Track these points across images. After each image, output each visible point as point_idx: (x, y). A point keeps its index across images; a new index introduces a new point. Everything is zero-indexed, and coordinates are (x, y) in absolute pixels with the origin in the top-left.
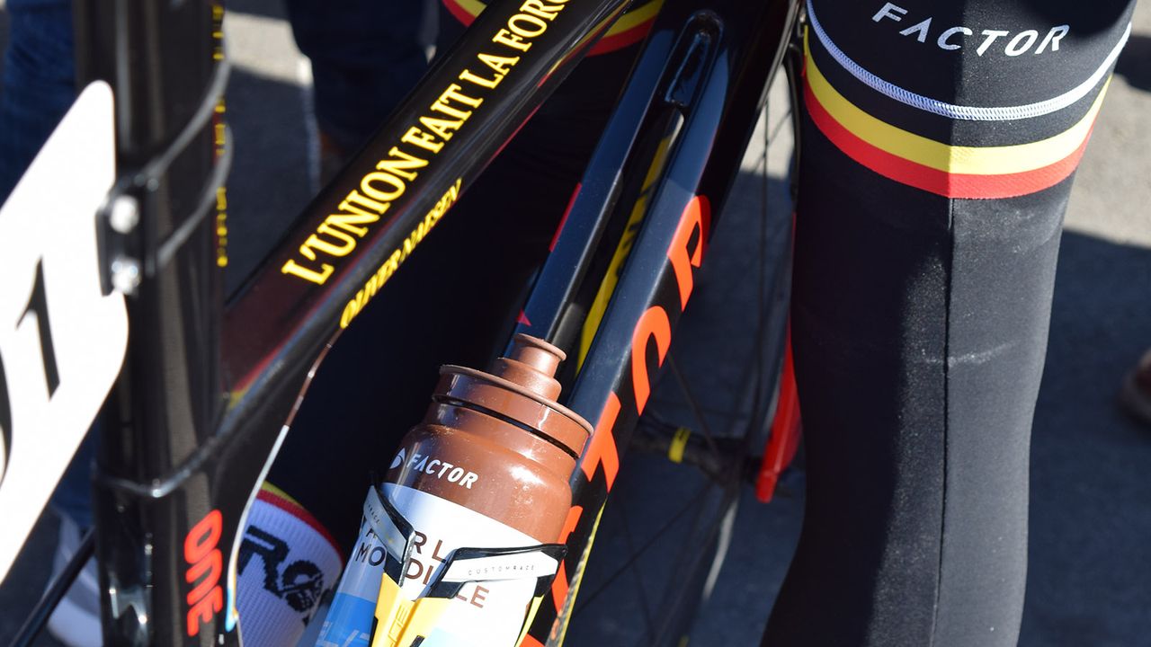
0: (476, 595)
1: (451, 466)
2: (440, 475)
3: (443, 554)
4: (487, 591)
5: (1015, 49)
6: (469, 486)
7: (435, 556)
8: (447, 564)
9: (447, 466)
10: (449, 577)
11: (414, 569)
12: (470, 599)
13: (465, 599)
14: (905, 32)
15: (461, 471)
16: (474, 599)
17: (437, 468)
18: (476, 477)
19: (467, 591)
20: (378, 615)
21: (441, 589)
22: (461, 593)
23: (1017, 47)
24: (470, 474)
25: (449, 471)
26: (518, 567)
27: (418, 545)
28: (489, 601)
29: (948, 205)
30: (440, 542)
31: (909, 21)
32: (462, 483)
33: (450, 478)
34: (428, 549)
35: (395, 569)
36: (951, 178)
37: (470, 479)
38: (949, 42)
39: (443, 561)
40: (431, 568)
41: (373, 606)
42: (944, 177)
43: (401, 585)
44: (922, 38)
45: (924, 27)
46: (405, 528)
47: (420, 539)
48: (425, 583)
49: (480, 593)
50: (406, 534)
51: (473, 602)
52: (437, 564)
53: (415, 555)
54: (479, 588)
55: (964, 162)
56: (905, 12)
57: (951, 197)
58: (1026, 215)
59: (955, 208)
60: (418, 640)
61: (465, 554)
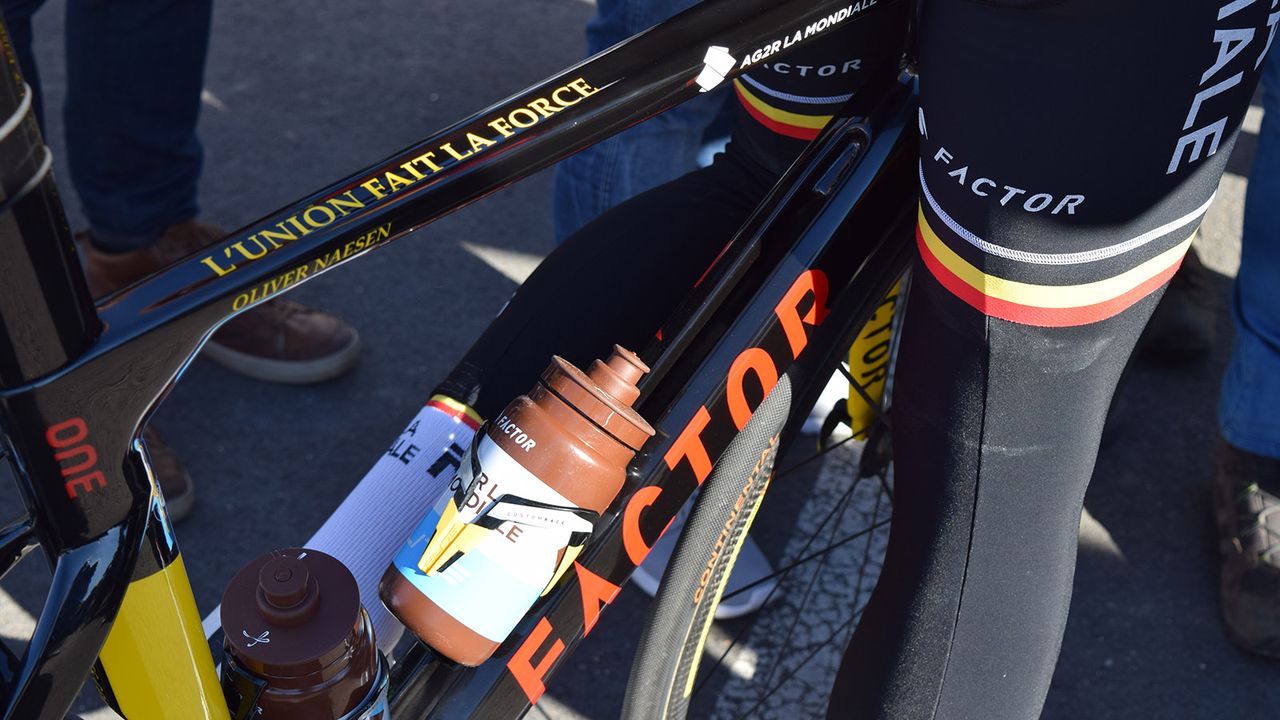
0: (511, 532)
1: (520, 431)
2: (512, 436)
3: (495, 495)
4: (521, 531)
5: (1033, 206)
6: (527, 450)
7: (489, 495)
8: (496, 502)
9: (518, 430)
10: (493, 513)
11: (473, 501)
12: (506, 534)
13: (503, 533)
14: (952, 174)
15: (526, 437)
16: (509, 534)
17: (512, 430)
18: (534, 444)
19: (505, 527)
20: (437, 528)
21: (487, 522)
22: (501, 527)
23: (1034, 205)
24: (531, 441)
25: (518, 434)
26: (549, 520)
27: (482, 484)
28: (521, 539)
29: (985, 320)
30: (496, 486)
31: (955, 165)
32: (523, 446)
33: (517, 441)
34: (487, 488)
35: (460, 498)
36: (987, 300)
37: (530, 444)
38: (979, 189)
39: (494, 500)
40: (484, 503)
41: (436, 521)
42: (982, 297)
43: (460, 511)
44: (962, 181)
45: (963, 172)
46: (476, 468)
47: (483, 479)
48: (477, 513)
49: (516, 531)
50: (475, 473)
51: (508, 536)
52: (489, 501)
53: (477, 491)
54: (515, 527)
55: (996, 288)
56: (951, 158)
57: (987, 314)
58: (1056, 344)
59: (991, 324)
60: (459, 554)
61: (509, 499)
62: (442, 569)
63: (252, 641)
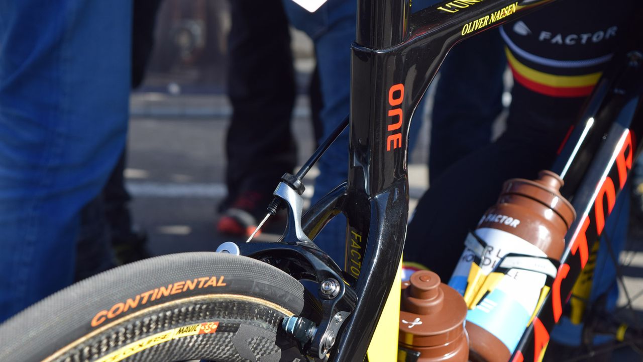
1: (507, 217)
2: (501, 221)
3: (502, 255)
6: (515, 226)
7: (497, 256)
8: (502, 259)
9: (505, 218)
10: (504, 265)
11: (487, 262)
15: (511, 219)
17: (500, 219)
18: (518, 222)
20: (470, 280)
21: (500, 269)
22: (509, 273)
24: (516, 221)
27: (490, 251)
30: (500, 251)
32: (511, 225)
33: (506, 223)
34: (494, 253)
35: (478, 261)
37: (515, 223)
40: (495, 262)
41: (466, 278)
43: (481, 268)
46: (484, 245)
47: (490, 249)
48: (492, 267)
50: (484, 247)
52: (498, 260)
53: (488, 255)
60: (488, 292)
61: (511, 255)
62: (478, 304)
63: (411, 325)
